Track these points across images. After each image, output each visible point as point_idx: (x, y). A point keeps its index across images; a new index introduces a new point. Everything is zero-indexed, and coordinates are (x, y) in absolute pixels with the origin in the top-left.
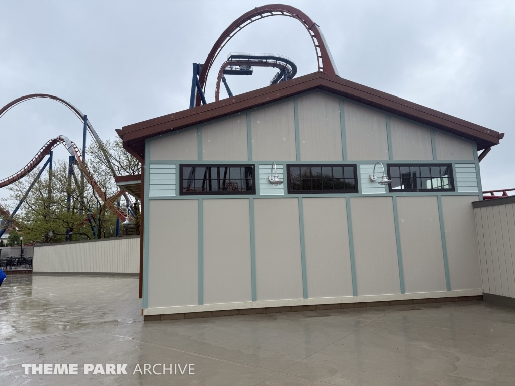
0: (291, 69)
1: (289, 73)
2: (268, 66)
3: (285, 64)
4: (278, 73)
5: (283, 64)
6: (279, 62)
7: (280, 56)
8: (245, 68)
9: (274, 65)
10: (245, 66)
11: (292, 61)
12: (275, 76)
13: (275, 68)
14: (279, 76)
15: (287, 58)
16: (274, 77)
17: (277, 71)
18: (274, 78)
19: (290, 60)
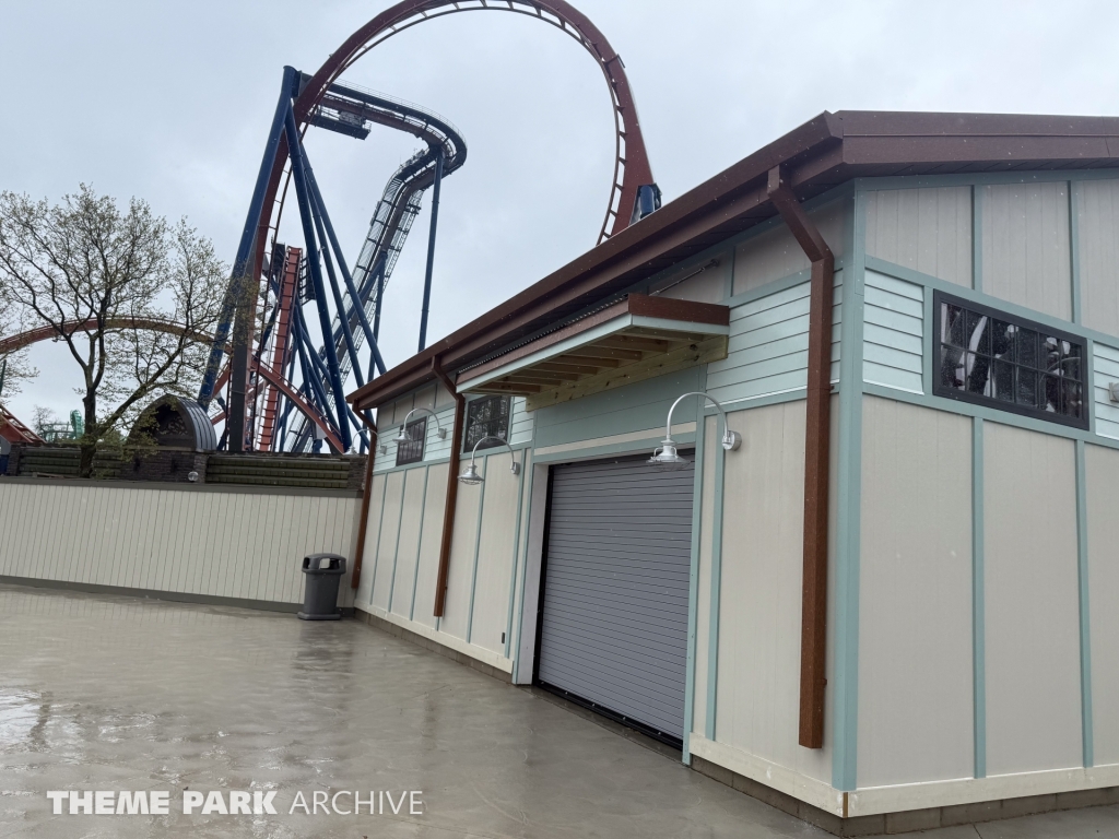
0: (455, 152)
1: (449, 158)
2: (406, 130)
3: (444, 135)
4: (423, 152)
5: (440, 134)
6: (431, 128)
7: (435, 116)
8: (351, 118)
9: (420, 133)
10: (351, 115)
11: (460, 135)
12: (414, 158)
13: (420, 138)
14: (423, 160)
15: (450, 125)
16: (411, 157)
17: (422, 145)
18: (410, 161)
19: (456, 130)
